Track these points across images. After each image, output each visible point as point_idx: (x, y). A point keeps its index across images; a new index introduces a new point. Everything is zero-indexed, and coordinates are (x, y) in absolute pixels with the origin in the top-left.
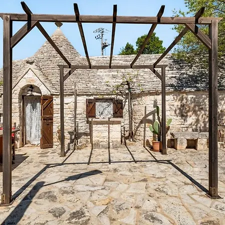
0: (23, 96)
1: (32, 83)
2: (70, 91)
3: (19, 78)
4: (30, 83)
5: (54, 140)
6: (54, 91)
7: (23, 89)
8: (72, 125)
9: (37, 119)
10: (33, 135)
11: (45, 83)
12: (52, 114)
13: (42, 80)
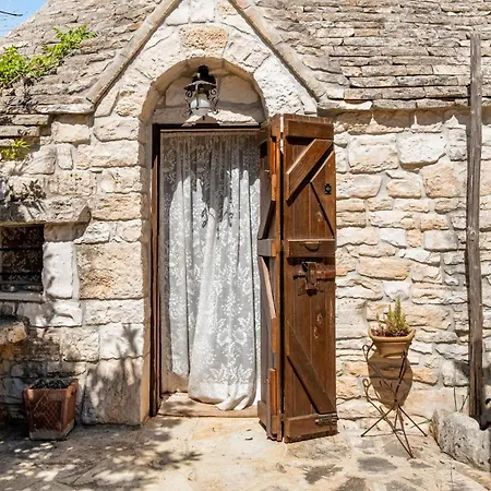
0: (157, 128)
1: (213, 52)
2: (432, 91)
3: (145, 26)
4: (199, 52)
5: (340, 388)
6: (339, 93)
7: (160, 90)
8: (448, 296)
9: (225, 260)
10: (201, 347)
11: (285, 49)
12: (330, 228)
13: (269, 29)
